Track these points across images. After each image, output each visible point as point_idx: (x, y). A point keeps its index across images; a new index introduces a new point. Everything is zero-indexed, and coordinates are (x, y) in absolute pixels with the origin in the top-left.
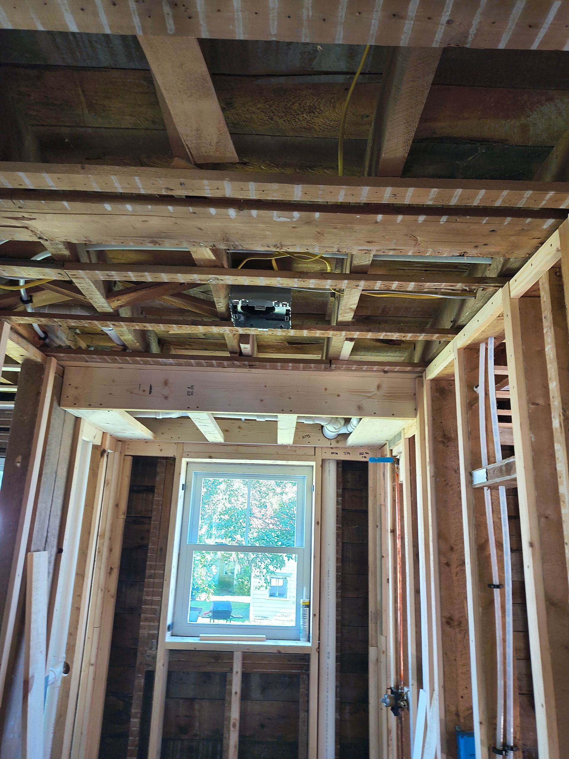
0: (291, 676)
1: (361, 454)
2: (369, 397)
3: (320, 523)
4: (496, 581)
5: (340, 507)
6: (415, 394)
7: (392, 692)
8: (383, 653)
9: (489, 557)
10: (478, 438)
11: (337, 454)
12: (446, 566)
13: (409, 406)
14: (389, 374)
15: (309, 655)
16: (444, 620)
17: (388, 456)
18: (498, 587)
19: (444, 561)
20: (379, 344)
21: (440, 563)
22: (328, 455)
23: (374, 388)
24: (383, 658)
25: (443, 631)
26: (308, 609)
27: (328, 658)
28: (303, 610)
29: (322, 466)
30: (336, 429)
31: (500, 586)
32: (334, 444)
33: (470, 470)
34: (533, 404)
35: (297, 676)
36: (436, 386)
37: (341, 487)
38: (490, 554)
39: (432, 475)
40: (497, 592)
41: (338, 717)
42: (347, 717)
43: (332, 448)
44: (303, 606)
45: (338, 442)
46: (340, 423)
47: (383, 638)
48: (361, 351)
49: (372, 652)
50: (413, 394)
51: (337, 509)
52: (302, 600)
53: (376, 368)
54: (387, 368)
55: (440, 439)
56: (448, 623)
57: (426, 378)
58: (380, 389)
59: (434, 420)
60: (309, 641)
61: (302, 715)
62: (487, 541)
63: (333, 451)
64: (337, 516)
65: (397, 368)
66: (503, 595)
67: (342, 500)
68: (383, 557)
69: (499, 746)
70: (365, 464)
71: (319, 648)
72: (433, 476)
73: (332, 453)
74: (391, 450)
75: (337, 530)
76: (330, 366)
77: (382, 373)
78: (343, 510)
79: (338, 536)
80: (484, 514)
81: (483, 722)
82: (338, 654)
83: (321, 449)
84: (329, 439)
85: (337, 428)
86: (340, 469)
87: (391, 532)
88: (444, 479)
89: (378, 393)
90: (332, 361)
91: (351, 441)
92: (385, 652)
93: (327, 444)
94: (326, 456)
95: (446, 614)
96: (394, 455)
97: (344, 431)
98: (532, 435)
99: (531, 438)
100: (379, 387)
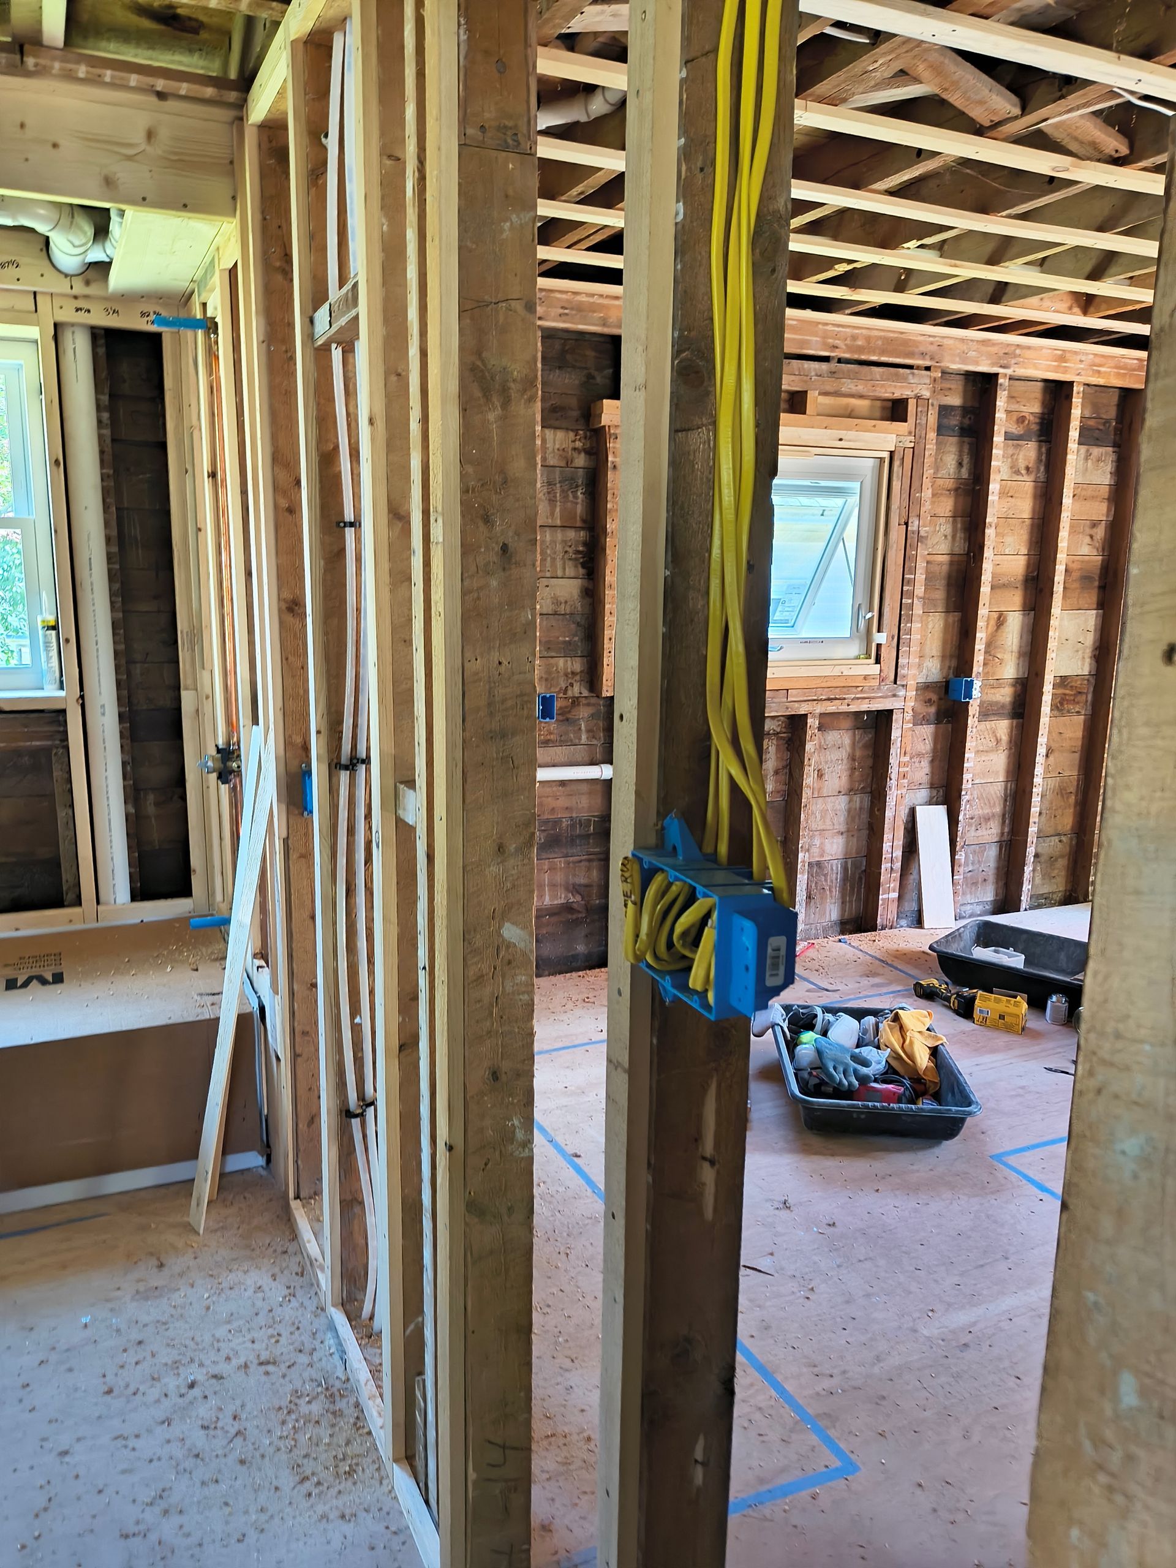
0: (34, 753)
1: (143, 314)
2: (130, 158)
3: (63, 463)
4: (349, 516)
5: (107, 432)
6: (232, 162)
7: (219, 751)
8: (207, 697)
9: (338, 476)
10: (324, 249)
11: (89, 311)
12: (287, 514)
13: (219, 187)
14: (171, 104)
15: (63, 712)
16: (284, 606)
17: (199, 316)
18: (352, 525)
19: (284, 503)
20: (147, 24)
21: (276, 506)
22: (66, 315)
23: (139, 137)
24: (207, 706)
25: (282, 624)
26: (54, 633)
27: (103, 714)
28: (45, 636)
29: (56, 338)
30: (74, 246)
31: (355, 524)
32: (79, 288)
33: (310, 314)
34: (390, 157)
35: (47, 751)
36: (270, 142)
37: (107, 390)
38: (340, 472)
39: (261, 339)
40: (350, 533)
41: (132, 811)
42: (151, 809)
43: (76, 297)
44: (44, 627)
45: (87, 283)
46: (85, 233)
47: (206, 675)
48: (109, 40)
49: (187, 699)
50: (228, 161)
51: (101, 438)
52: (39, 619)
53: (134, 79)
54: (160, 84)
55: (278, 264)
56: (290, 610)
57: (247, 120)
58: (153, 140)
59: (265, 219)
60: (62, 688)
61: (62, 814)
62: (336, 448)
63: (80, 303)
64: (102, 452)
65: (184, 88)
66: (358, 540)
67: (111, 418)
68: (200, 530)
69: (345, 759)
70: (155, 339)
71: (82, 697)
72: (263, 342)
73: (77, 310)
74: (204, 305)
75: (102, 480)
76: (22, 61)
77: (154, 99)
78: (113, 440)
79: (105, 493)
80: (332, 400)
81: (322, 730)
82: (123, 709)
83: (49, 299)
84: (66, 276)
85: (77, 243)
86: (102, 351)
87: (209, 477)
88: (284, 348)
89: (149, 149)
90: (27, 47)
91: (117, 280)
92: (210, 697)
93: (63, 286)
94: (63, 316)
95: (287, 595)
96: (209, 314)
97: (97, 255)
98: (384, 220)
99: (383, 225)
100: (150, 135)
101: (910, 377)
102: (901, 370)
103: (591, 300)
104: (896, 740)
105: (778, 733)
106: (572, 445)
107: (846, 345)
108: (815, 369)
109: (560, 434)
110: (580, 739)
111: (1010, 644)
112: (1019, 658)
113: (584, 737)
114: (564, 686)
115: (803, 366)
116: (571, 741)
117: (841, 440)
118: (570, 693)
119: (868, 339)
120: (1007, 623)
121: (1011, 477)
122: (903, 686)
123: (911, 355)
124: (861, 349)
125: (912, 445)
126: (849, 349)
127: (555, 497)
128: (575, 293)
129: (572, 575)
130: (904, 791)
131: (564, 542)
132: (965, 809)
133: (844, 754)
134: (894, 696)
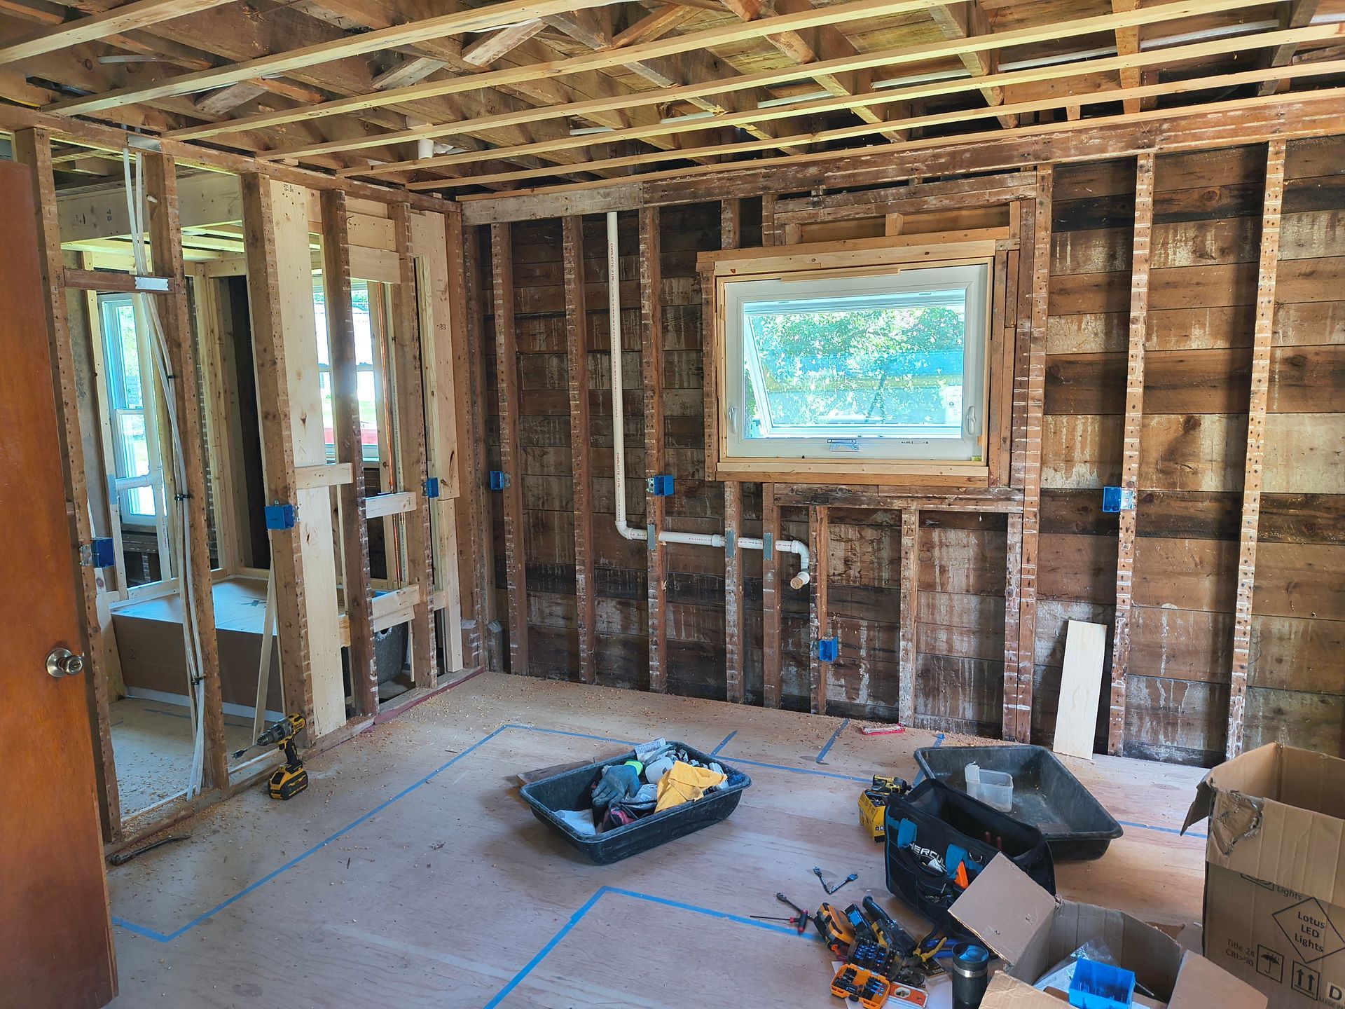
101: (1009, 181)
102: (997, 177)
103: (684, 180)
104: (1013, 546)
105: (891, 526)
106: (691, 288)
107: (926, 166)
108: (893, 194)
109: (682, 281)
110: (706, 513)
111: (1208, 451)
112: (1225, 469)
113: (709, 512)
114: (691, 472)
115: (879, 193)
116: (698, 514)
117: (927, 253)
118: (696, 477)
119: (953, 155)
120: (1202, 427)
121: (1194, 262)
122: (1019, 490)
123: (1009, 159)
124: (943, 167)
125: (1017, 247)
126: (930, 168)
127: (680, 328)
128: (672, 179)
129: (695, 386)
130: (1032, 600)
131: (688, 361)
132: (1123, 632)
133: (971, 552)
134: (1009, 499)
